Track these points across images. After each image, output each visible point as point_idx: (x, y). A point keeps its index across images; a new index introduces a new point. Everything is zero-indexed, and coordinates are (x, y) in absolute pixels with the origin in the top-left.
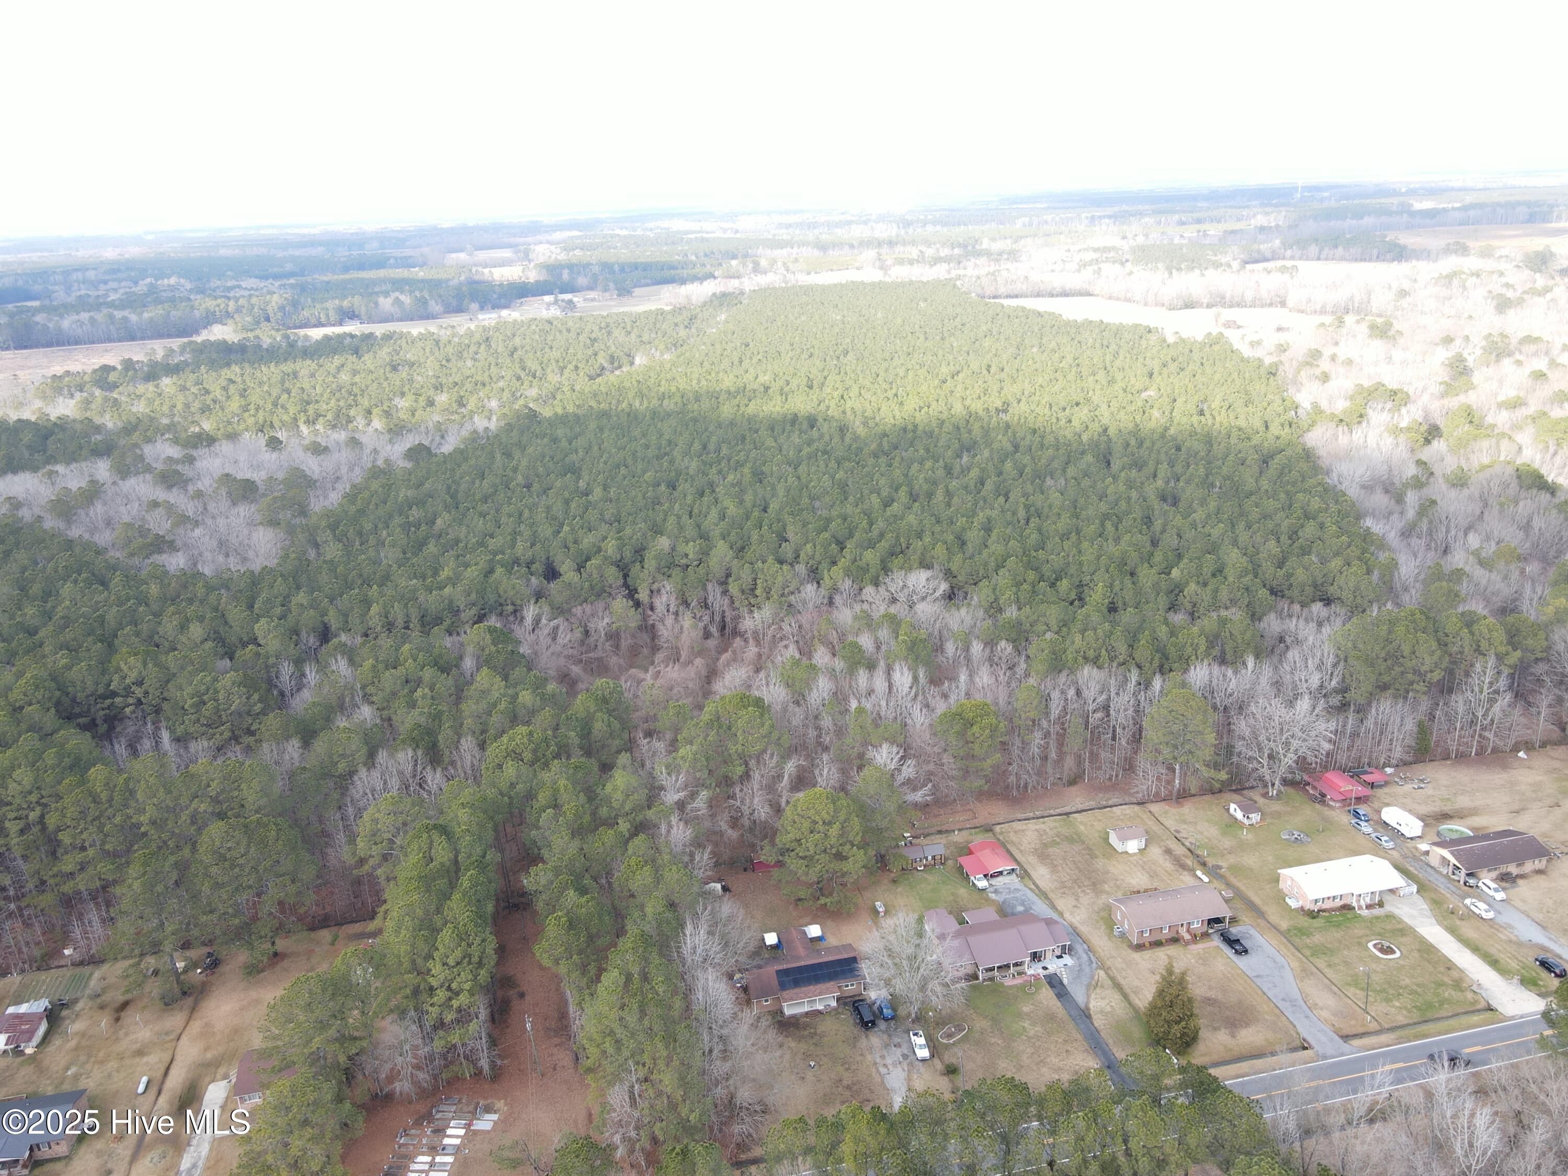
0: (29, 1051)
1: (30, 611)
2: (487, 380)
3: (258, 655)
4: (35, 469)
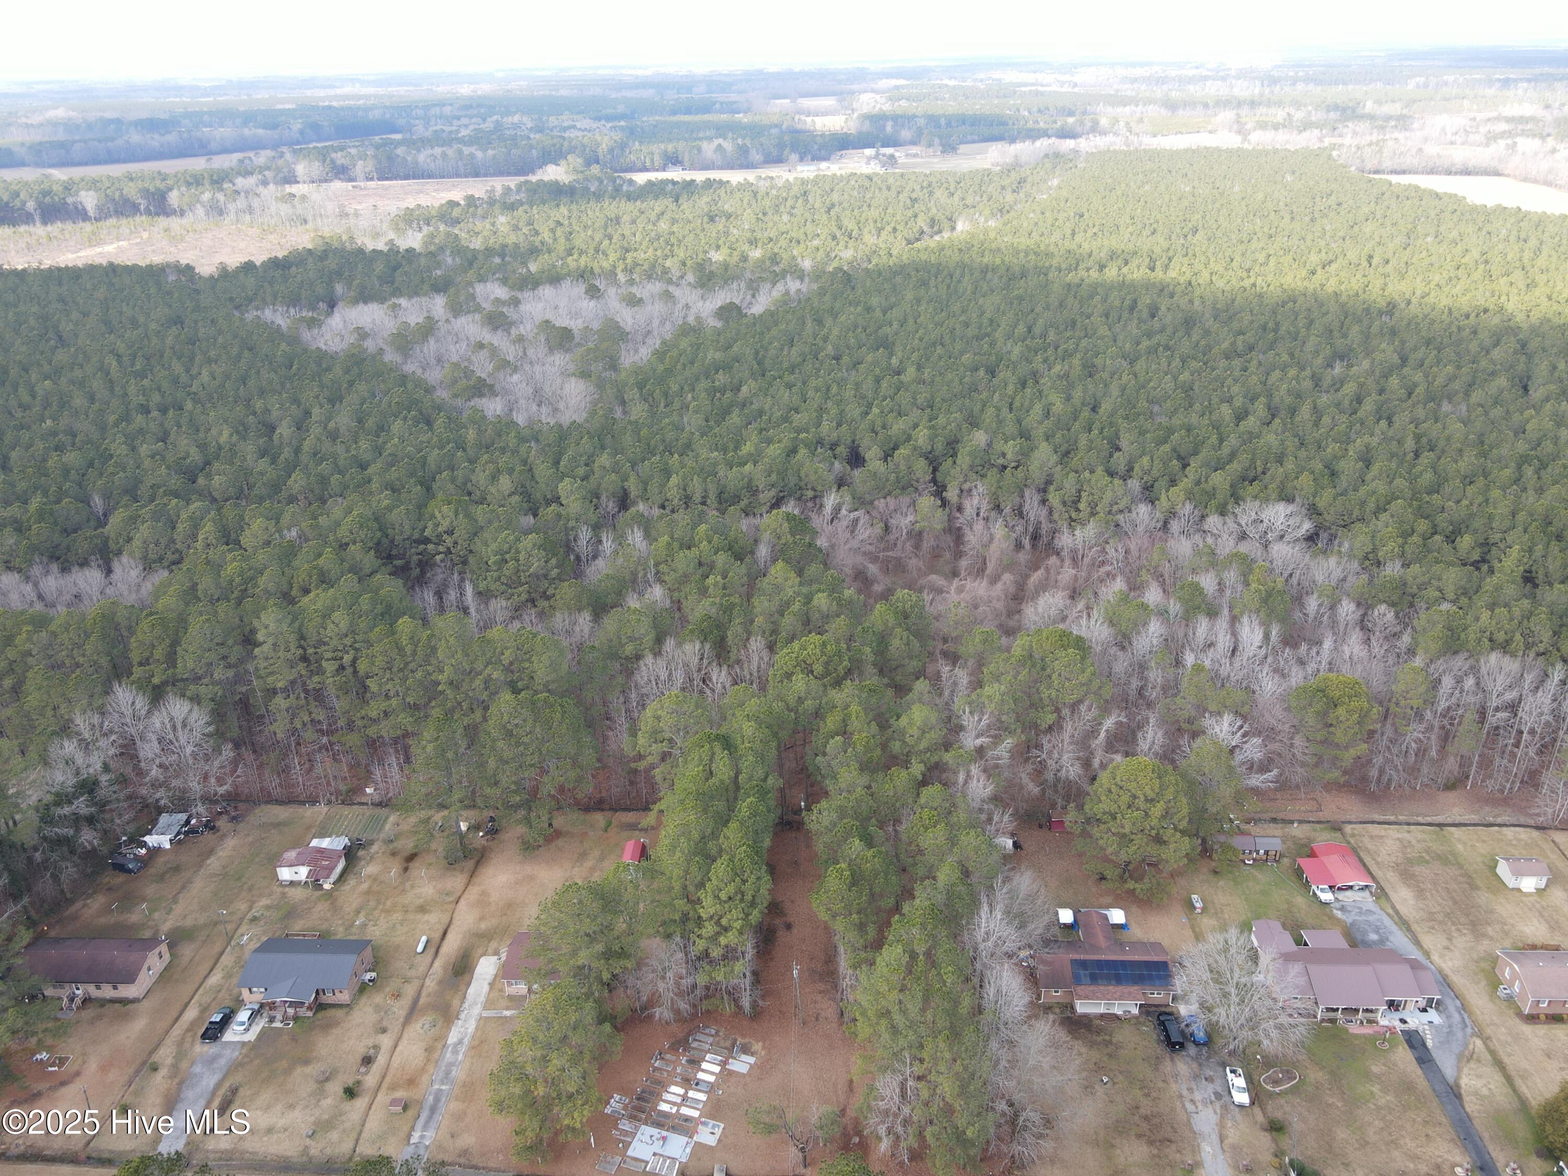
0: (327, 886)
1: (364, 444)
2: (802, 237)
3: (559, 516)
4: (382, 300)
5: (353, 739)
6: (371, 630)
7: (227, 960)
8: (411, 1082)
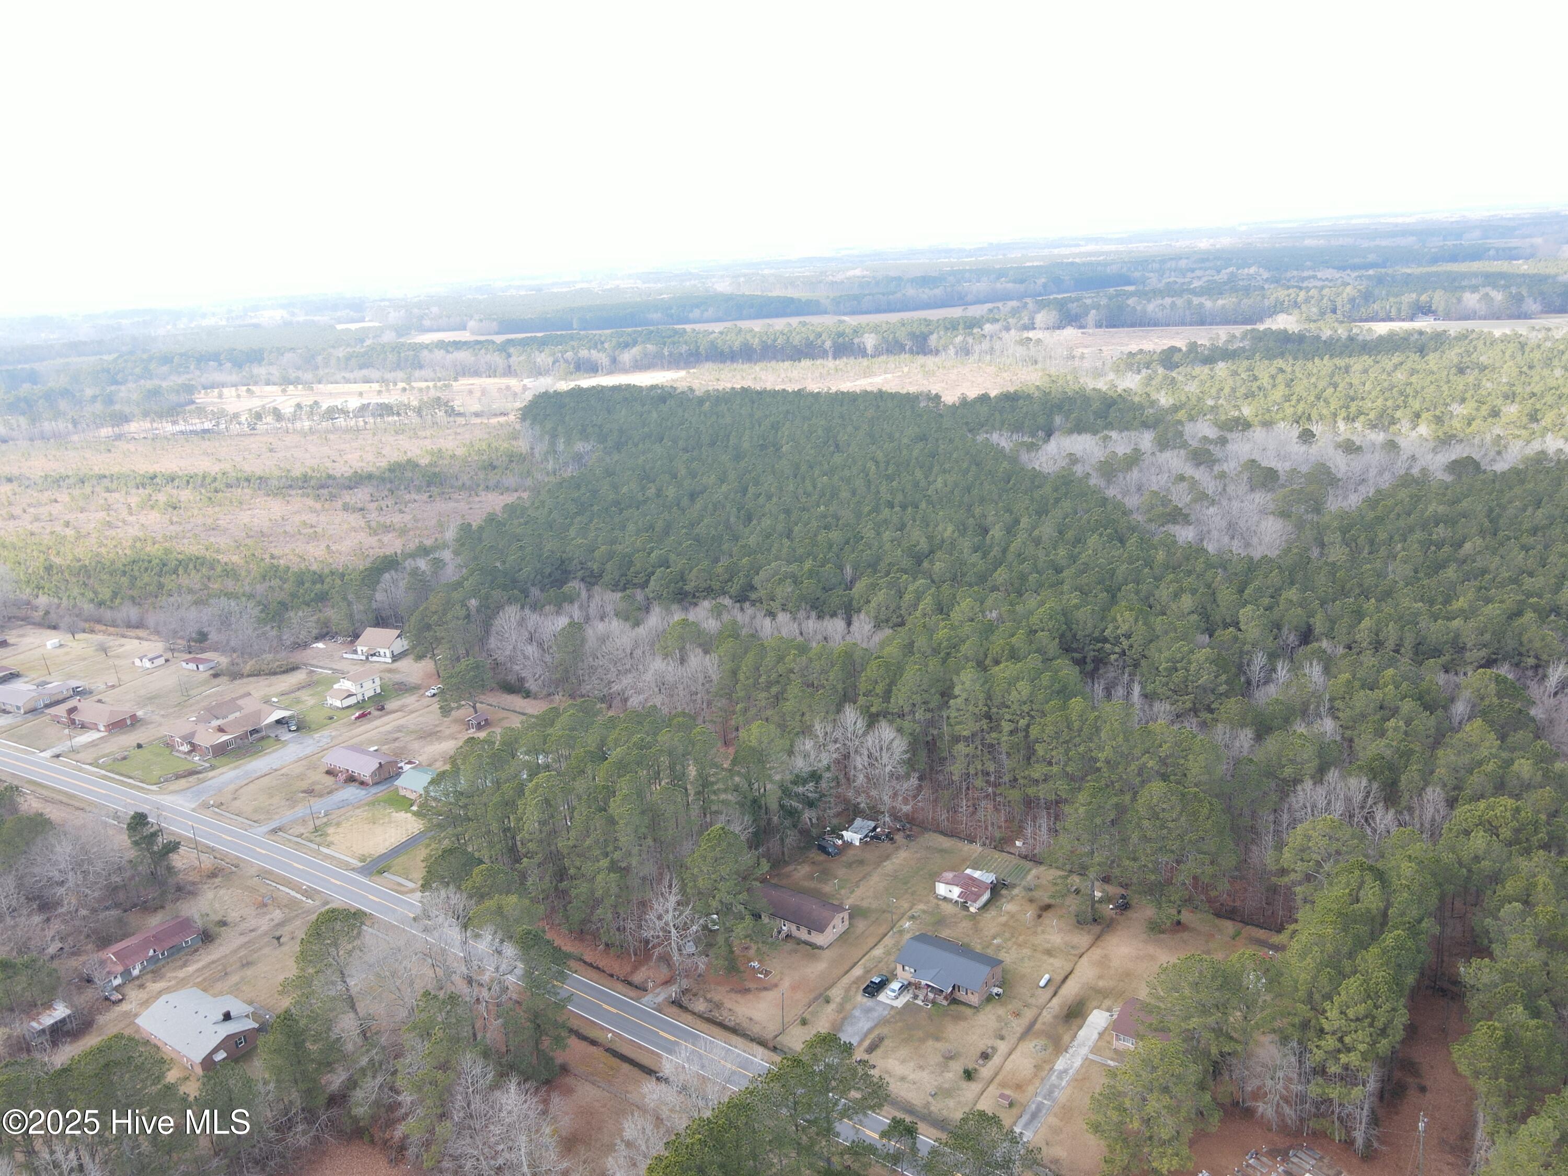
0: (972, 910)
1: (1062, 552)
3: (1236, 639)
4: (1095, 433)
5: (1015, 795)
6: (1047, 703)
7: (888, 941)
8: (1019, 1087)
